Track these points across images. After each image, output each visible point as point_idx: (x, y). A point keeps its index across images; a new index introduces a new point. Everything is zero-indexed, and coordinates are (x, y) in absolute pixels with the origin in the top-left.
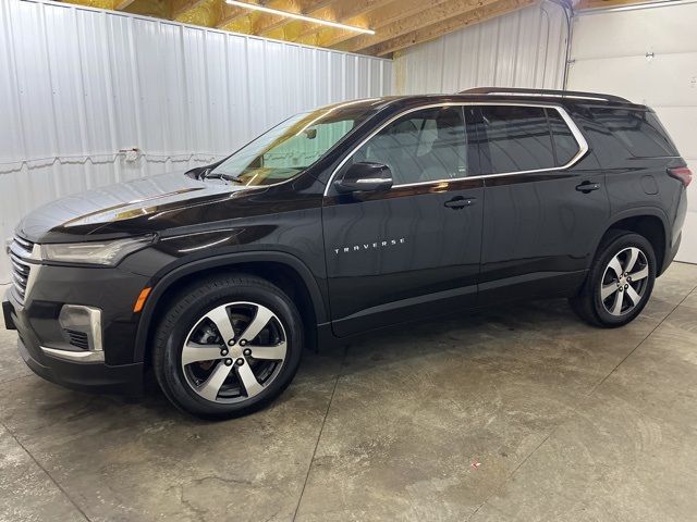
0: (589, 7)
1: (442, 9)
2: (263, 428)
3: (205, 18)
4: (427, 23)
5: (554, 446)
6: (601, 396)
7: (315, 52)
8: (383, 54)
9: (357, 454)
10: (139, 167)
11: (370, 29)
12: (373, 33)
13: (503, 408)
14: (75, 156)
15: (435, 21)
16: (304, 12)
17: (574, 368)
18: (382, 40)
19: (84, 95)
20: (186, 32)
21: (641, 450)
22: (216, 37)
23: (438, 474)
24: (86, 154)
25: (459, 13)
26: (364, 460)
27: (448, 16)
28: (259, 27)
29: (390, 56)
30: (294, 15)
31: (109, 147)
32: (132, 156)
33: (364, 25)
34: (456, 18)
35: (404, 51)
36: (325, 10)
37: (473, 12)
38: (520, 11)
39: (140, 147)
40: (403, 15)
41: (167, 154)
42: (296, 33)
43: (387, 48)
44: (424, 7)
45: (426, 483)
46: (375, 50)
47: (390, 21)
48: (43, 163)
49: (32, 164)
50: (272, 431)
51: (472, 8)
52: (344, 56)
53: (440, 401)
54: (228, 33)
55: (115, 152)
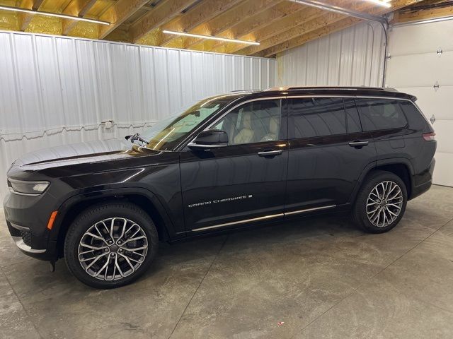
0: (399, 22)
1: (302, 27)
2: (158, 295)
3: (154, 40)
4: (294, 36)
5: (335, 313)
6: (376, 281)
7: (224, 56)
8: (268, 55)
9: (210, 313)
10: (113, 131)
11: (257, 42)
12: (259, 44)
13: (310, 287)
14: (75, 126)
15: (298, 35)
16: (213, 34)
17: (365, 262)
18: (266, 48)
19: (81, 90)
20: (142, 49)
21: (392, 318)
22: (160, 51)
23: (255, 327)
24: (81, 125)
25: (313, 29)
26: (212, 317)
27: (306, 32)
28: (186, 44)
29: (274, 56)
30: (207, 36)
31: (95, 121)
32: (108, 125)
33: (254, 39)
34: (313, 32)
35: (283, 53)
36: (228, 32)
37: (323, 28)
38: (355, 25)
39: (113, 119)
40: (277, 33)
41: (130, 123)
42: (211, 47)
43: (271, 52)
44: (289, 28)
45: (246, 333)
46: (263, 54)
47: (269, 36)
48: (56, 131)
49: (50, 132)
50: (163, 297)
51: (321, 26)
52: (243, 58)
53: (271, 281)
54: (168, 48)
55: (99, 123)
